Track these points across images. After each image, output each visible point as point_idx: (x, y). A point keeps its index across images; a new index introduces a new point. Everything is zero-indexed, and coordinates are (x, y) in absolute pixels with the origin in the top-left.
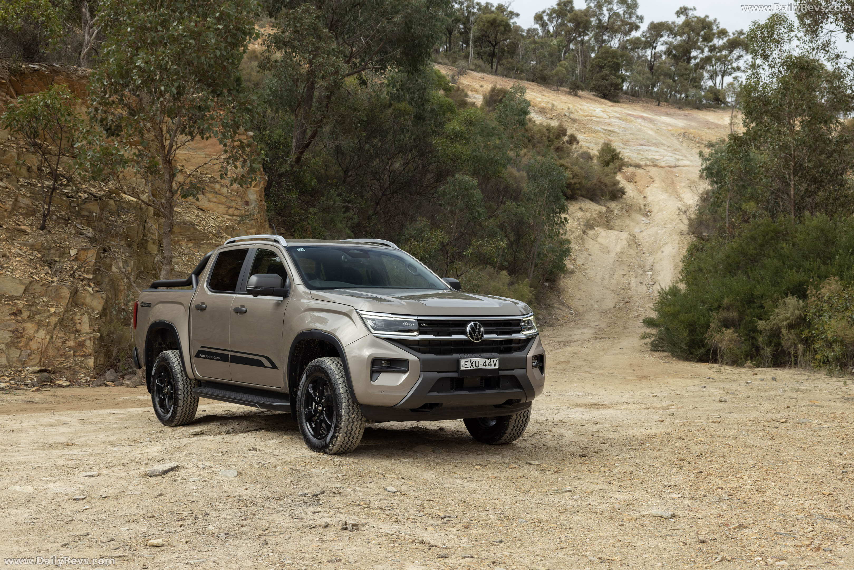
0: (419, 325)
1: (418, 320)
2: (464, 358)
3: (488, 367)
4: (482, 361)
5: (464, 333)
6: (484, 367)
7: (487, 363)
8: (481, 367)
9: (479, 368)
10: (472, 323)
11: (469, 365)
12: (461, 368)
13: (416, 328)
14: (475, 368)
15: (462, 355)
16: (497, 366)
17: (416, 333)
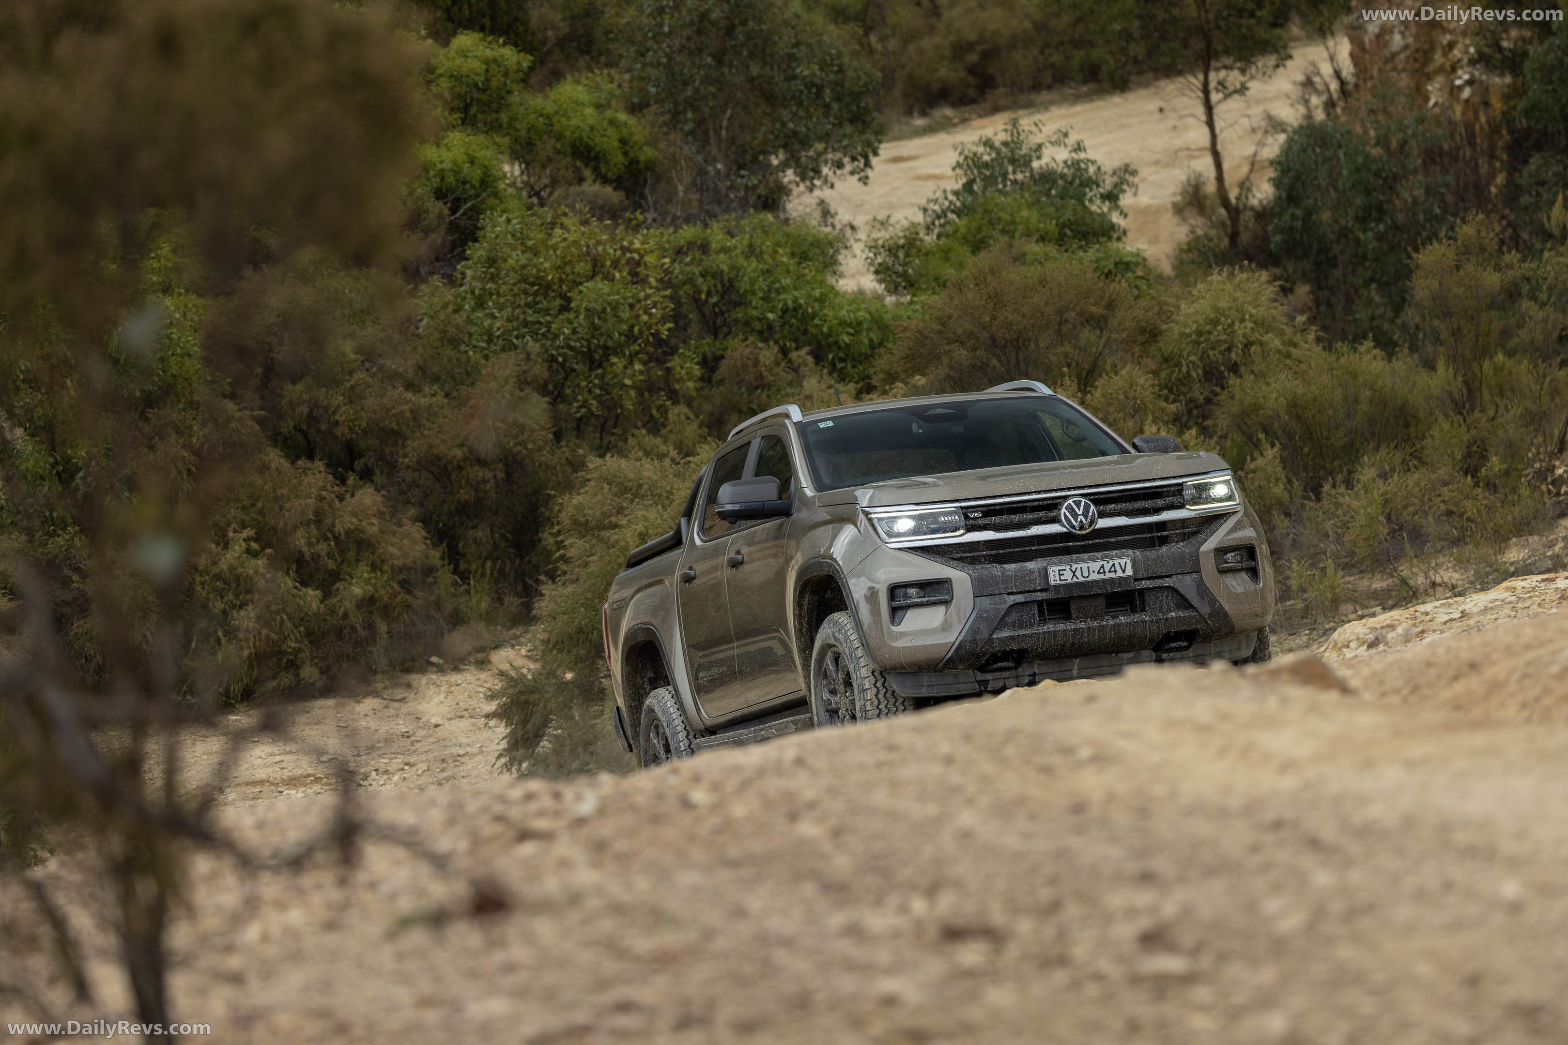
0: (967, 517)
1: (962, 508)
2: (1055, 564)
3: (1109, 575)
4: (1095, 566)
5: (1055, 520)
6: (1101, 576)
7: (1107, 567)
8: (1094, 577)
9: (1090, 578)
10: (1070, 501)
11: (1068, 576)
12: (1052, 583)
13: (962, 523)
14: (1081, 579)
15: (1052, 559)
16: (1129, 572)
17: (962, 531)
